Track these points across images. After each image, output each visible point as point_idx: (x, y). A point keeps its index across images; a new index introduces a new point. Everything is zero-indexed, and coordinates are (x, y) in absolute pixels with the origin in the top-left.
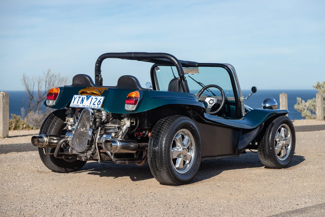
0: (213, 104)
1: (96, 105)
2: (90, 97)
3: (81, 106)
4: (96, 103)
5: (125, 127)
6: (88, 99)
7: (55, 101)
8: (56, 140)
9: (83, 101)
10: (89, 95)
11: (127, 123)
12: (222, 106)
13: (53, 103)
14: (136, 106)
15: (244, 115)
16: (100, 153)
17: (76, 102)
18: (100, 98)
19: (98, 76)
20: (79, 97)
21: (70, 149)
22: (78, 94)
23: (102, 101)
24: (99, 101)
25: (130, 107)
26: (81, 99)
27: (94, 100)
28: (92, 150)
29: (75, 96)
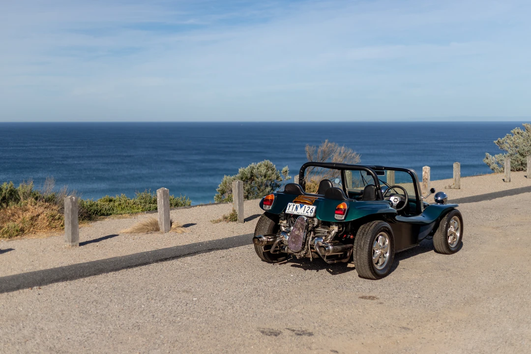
0: (398, 202)
1: (309, 213)
2: (303, 205)
3: (295, 213)
4: (309, 211)
5: (333, 232)
6: (301, 207)
7: (271, 207)
8: (270, 239)
9: (297, 208)
10: (302, 204)
11: (335, 229)
12: (406, 203)
13: (269, 208)
14: (344, 216)
15: (422, 211)
16: (311, 252)
17: (291, 209)
18: (311, 207)
19: (302, 180)
20: (294, 205)
21: (286, 249)
22: (292, 202)
23: (314, 210)
24: (312, 210)
25: (339, 217)
26: (295, 207)
27: (307, 209)
28: (305, 250)
29: (290, 204)
